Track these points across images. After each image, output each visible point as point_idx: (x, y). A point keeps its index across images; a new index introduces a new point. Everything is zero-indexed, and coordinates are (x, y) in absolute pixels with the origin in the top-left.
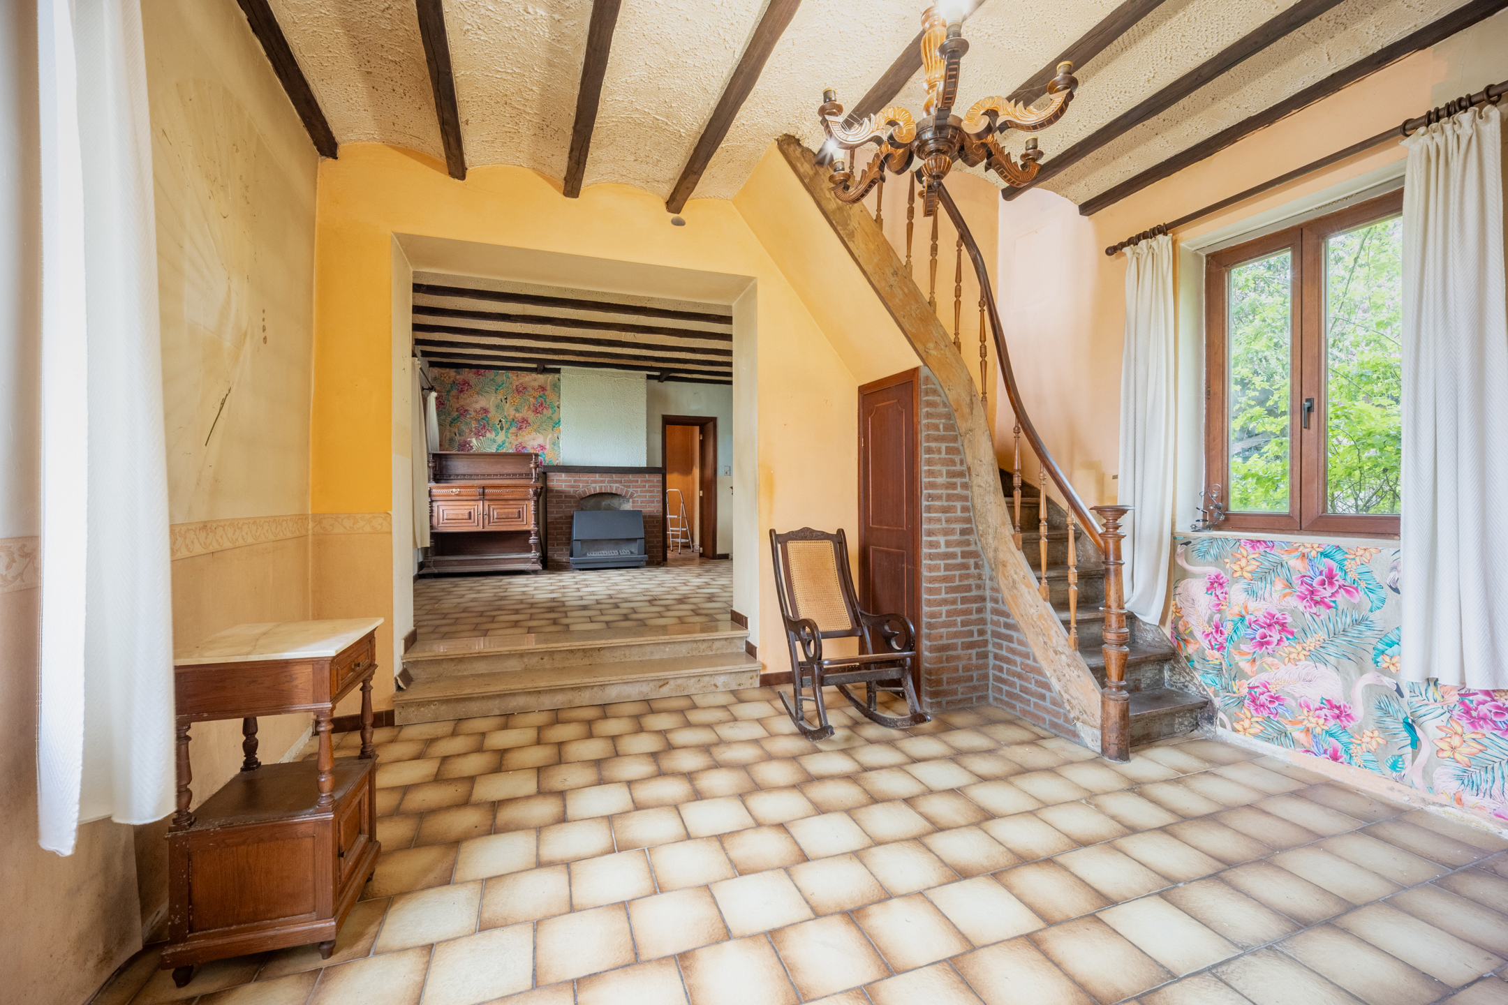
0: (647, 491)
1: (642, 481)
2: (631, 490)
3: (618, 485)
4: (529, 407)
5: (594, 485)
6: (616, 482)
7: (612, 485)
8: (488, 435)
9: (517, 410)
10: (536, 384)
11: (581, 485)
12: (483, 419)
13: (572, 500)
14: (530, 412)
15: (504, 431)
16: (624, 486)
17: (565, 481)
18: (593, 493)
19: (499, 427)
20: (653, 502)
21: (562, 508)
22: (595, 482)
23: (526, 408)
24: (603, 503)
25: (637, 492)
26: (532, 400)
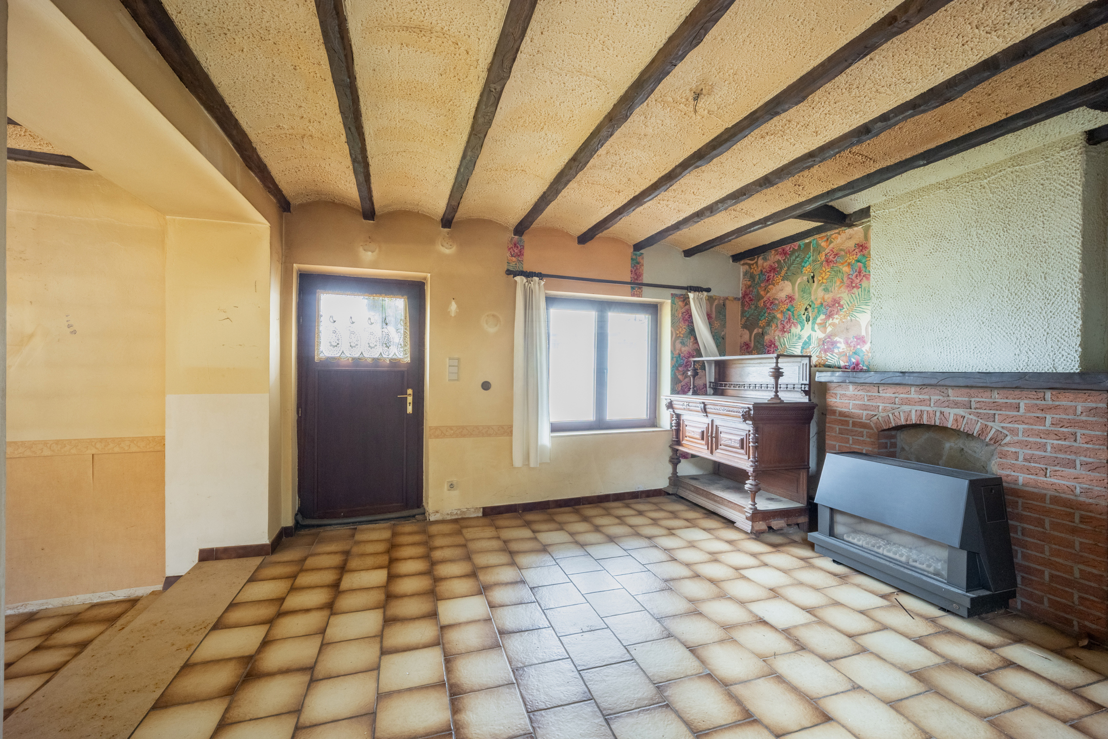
0: (1048, 433)
1: (1029, 409)
2: (995, 426)
3: (961, 412)
4: (842, 282)
5: (906, 408)
6: (956, 405)
7: (946, 410)
8: (793, 330)
9: (826, 290)
10: (851, 244)
11: (881, 406)
12: (788, 310)
13: (865, 431)
14: (843, 289)
15: (810, 323)
16: (978, 415)
17: (855, 397)
18: (903, 422)
19: (804, 317)
20: (1071, 464)
21: (848, 442)
22: (908, 402)
23: (838, 283)
24: (947, 445)
25: (1014, 432)
26: (845, 269)
